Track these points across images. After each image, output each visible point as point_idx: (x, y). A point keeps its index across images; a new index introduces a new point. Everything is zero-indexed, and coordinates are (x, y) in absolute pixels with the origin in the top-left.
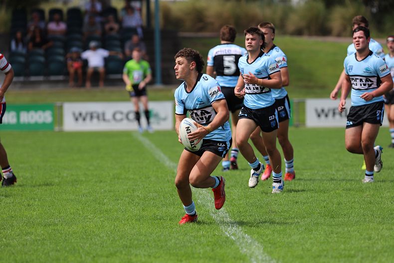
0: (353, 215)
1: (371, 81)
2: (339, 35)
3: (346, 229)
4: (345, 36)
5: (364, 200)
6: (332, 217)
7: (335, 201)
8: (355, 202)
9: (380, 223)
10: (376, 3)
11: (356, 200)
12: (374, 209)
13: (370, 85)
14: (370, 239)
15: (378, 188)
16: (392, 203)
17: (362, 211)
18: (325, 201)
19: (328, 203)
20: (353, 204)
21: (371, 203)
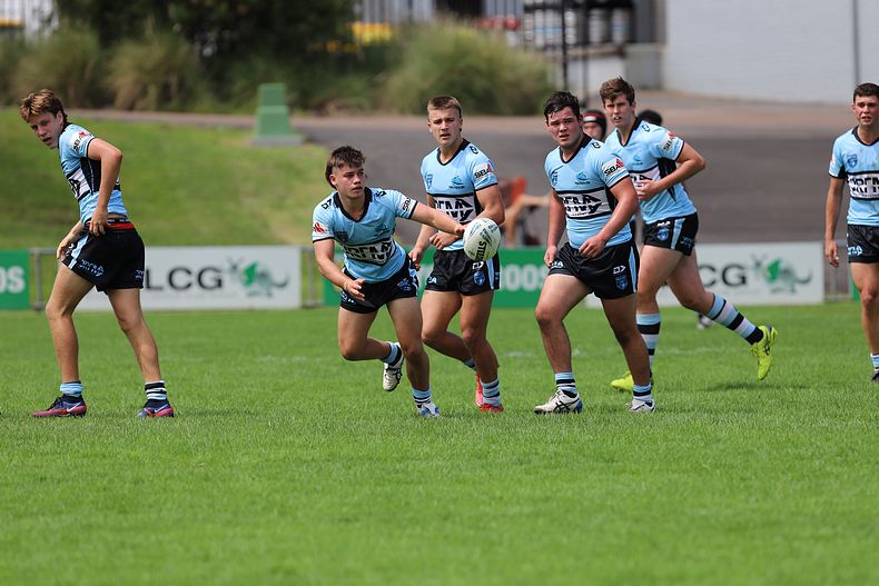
0: (169, 505)
1: (595, 200)
2: (131, 108)
3: (153, 538)
4: (144, 109)
5: (192, 474)
6: (123, 511)
7: (129, 474)
8: (171, 477)
9: (228, 523)
10: (212, 36)
11: (175, 473)
12: (215, 492)
13: (594, 209)
14: (206, 558)
15: (221, 445)
16: (253, 479)
17: (189, 498)
18: (106, 475)
19: (111, 481)
20: (168, 482)
21: (207, 479)
